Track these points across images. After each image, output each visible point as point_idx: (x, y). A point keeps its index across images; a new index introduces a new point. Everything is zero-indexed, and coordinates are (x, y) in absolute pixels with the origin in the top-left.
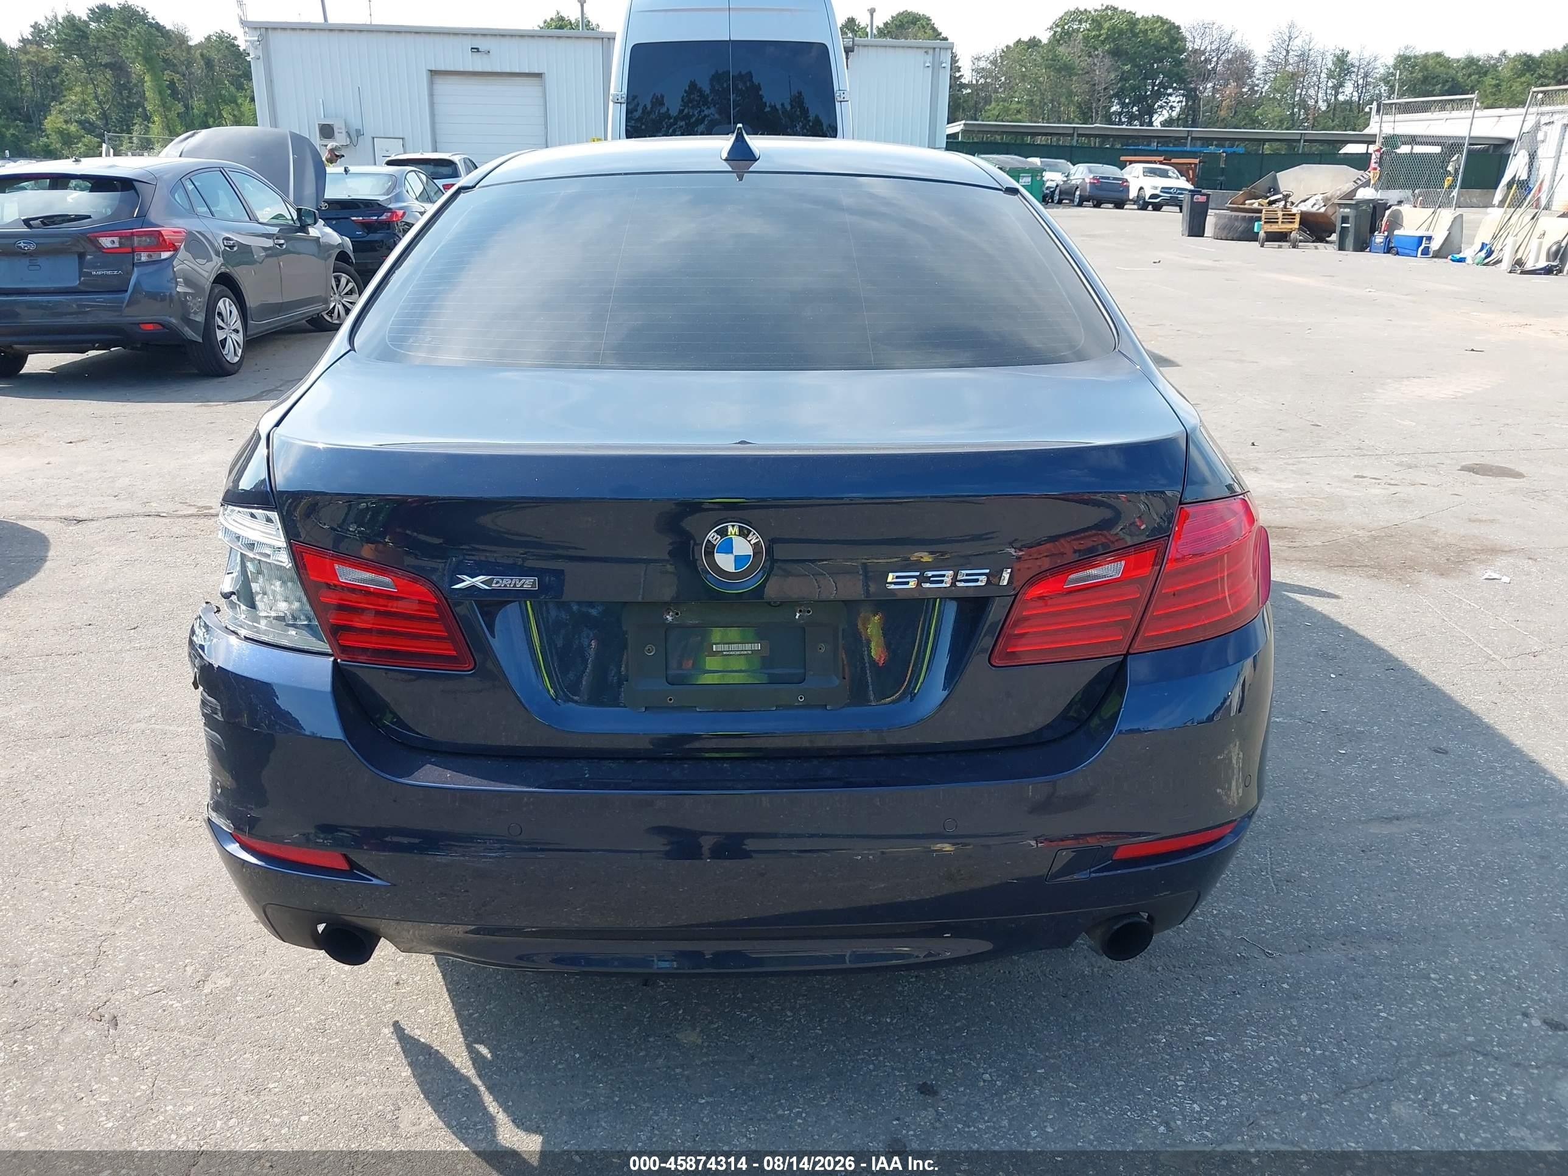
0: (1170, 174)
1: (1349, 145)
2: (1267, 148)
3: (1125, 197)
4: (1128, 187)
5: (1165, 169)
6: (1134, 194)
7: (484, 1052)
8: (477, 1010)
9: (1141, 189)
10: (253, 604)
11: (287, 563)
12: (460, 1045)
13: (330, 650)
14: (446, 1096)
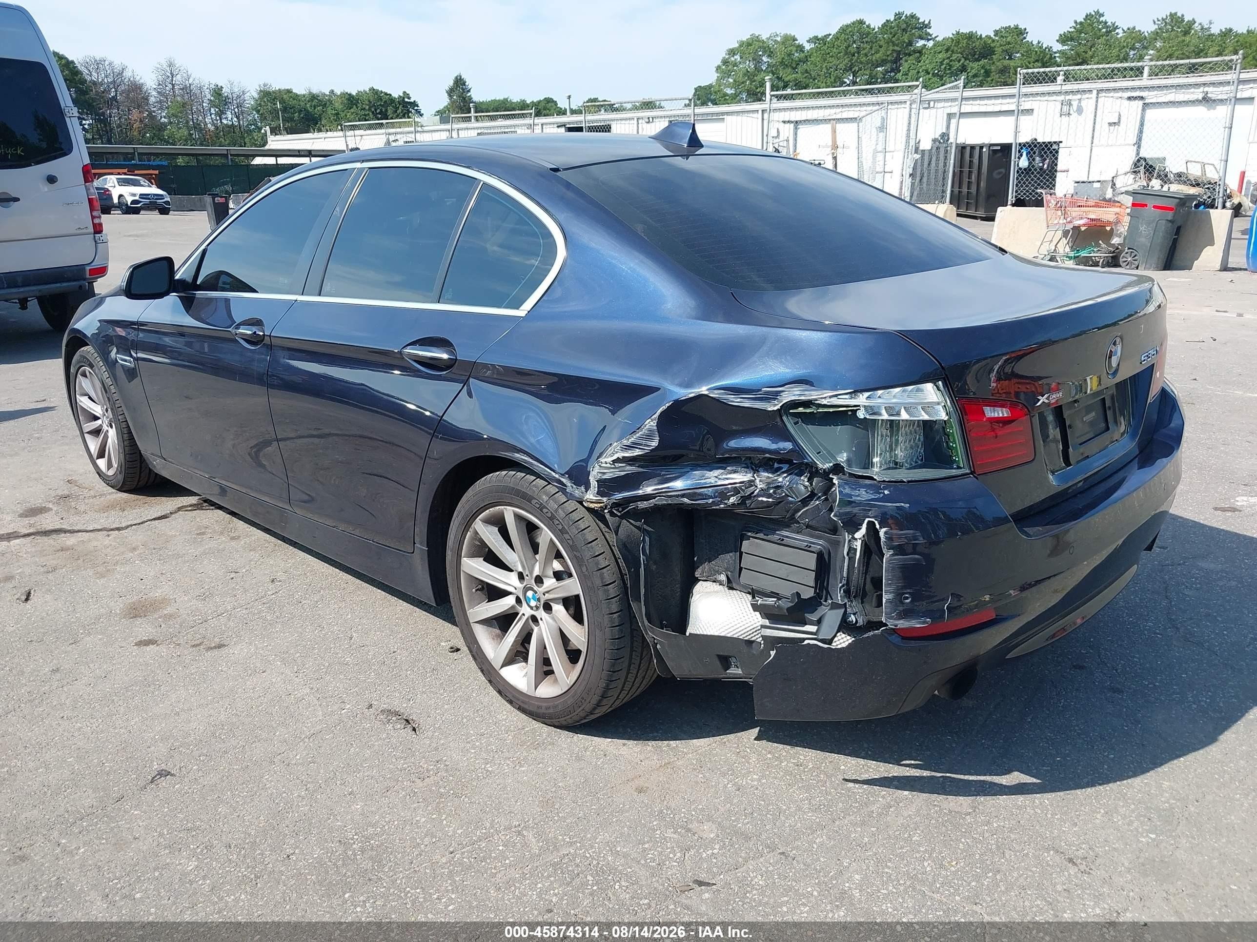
3: (111, 204)
4: (111, 196)
5: (136, 179)
6: (116, 201)
7: (913, 762)
8: (864, 751)
9: (120, 196)
10: (867, 466)
11: (943, 416)
12: (896, 767)
13: (968, 471)
14: (944, 788)
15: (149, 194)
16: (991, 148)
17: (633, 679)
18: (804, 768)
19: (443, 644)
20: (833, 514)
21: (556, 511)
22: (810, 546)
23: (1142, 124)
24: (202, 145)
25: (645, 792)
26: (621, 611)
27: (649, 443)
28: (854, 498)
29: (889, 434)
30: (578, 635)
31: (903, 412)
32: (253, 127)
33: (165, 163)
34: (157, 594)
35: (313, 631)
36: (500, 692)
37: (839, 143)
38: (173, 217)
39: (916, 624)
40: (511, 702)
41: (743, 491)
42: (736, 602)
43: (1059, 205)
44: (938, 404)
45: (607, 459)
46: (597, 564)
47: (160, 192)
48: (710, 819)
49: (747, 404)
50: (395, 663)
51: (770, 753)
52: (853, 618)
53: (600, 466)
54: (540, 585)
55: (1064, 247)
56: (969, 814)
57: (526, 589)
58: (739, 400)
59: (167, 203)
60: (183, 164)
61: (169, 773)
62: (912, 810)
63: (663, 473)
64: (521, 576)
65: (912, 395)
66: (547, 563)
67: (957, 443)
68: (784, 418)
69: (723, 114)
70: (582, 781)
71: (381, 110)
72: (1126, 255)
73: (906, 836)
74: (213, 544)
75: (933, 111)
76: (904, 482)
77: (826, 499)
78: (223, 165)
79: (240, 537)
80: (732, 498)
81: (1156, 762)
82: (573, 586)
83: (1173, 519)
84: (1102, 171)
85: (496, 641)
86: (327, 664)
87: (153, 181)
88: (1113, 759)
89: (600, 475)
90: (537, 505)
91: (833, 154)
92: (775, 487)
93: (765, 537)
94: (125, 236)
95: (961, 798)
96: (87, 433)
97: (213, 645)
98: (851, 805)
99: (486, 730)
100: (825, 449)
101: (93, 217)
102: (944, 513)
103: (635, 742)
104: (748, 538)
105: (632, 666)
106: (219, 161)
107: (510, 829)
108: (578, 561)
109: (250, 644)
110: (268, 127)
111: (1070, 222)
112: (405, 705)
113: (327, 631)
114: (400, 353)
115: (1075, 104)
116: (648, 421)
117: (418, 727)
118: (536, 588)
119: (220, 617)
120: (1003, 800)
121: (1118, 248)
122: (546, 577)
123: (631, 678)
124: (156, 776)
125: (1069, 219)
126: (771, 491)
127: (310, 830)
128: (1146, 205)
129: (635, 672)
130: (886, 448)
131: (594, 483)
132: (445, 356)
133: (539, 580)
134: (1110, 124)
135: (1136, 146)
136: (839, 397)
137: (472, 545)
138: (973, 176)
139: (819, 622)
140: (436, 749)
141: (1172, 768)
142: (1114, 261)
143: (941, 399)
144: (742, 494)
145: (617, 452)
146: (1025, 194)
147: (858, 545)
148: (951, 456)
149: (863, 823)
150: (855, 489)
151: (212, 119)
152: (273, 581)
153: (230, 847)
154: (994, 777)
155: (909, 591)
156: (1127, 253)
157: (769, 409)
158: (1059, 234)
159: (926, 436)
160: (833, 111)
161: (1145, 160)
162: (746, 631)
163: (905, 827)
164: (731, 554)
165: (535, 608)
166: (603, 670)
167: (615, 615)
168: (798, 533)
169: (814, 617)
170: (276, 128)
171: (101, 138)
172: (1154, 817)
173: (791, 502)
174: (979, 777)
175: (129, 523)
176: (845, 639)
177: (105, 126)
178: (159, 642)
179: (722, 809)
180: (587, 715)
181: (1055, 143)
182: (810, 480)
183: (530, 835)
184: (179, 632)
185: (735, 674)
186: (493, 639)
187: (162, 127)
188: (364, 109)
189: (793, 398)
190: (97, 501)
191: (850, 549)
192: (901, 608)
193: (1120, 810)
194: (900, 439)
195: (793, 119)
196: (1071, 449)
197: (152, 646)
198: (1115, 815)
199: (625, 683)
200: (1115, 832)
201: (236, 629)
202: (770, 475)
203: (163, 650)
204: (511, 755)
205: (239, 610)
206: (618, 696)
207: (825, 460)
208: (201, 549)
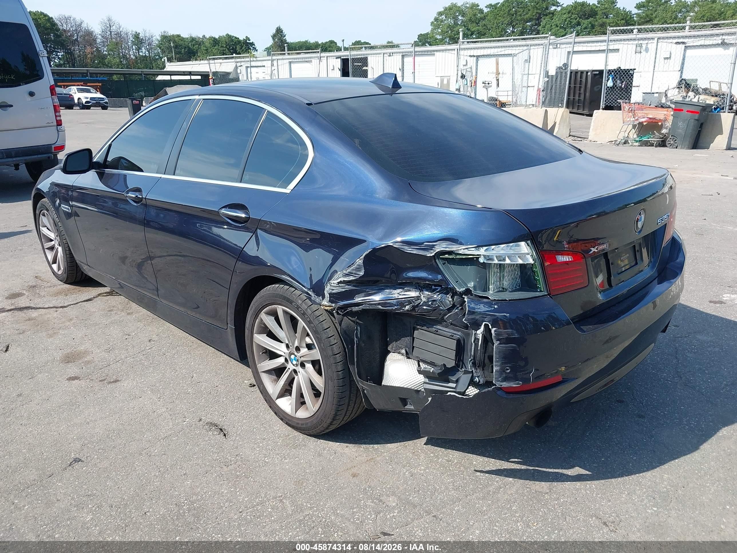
0: (92, 91)
1: (159, 76)
2: (115, 77)
3: (73, 103)
4: (73, 98)
5: (88, 89)
6: (76, 101)
7: (516, 460)
8: (488, 452)
9: (79, 99)
10: (486, 290)
11: (531, 261)
12: (506, 463)
13: (546, 293)
14: (533, 476)
15: (96, 98)
16: (593, 73)
17: (352, 409)
18: (452, 463)
19: (246, 382)
20: (464, 319)
21: (306, 310)
22: (453, 336)
23: (684, 59)
24: (127, 68)
25: (357, 476)
26: (344, 370)
27: (358, 273)
28: (476, 310)
29: (498, 271)
30: (319, 382)
31: (507, 259)
32: (157, 57)
33: (106, 79)
34: (82, 348)
35: (171, 373)
36: (276, 413)
37: (500, 71)
38: (110, 111)
39: (513, 385)
40: (282, 420)
41: (414, 302)
42: (410, 366)
43: (630, 110)
44: (528, 254)
45: (334, 282)
46: (330, 342)
47: (102, 96)
48: (394, 494)
49: (415, 252)
50: (216, 393)
51: (432, 453)
52: (477, 379)
53: (330, 285)
54: (298, 352)
55: (633, 135)
56: (547, 493)
57: (291, 354)
58: (410, 249)
59: (106, 103)
60: (117, 80)
61: (80, 460)
62: (514, 489)
63: (368, 290)
64: (287, 346)
65: (513, 248)
66: (302, 339)
67: (540, 277)
68: (437, 261)
69: (434, 51)
70: (320, 469)
71: (233, 47)
72: (670, 140)
73: (508, 506)
74: (117, 317)
75: (559, 50)
76: (507, 300)
77: (462, 309)
78: (140, 80)
79: (132, 313)
80: (407, 307)
81: (661, 462)
82: (316, 354)
83: (684, 308)
84: (659, 87)
85: (274, 383)
86: (177, 393)
87: (98, 90)
88: (635, 460)
89: (331, 290)
90: (295, 306)
91: (497, 77)
92: (432, 301)
93: (427, 329)
94: (80, 123)
95: (543, 483)
96: (46, 249)
97: (112, 380)
98: (478, 487)
99: (266, 436)
100: (461, 279)
101: (56, 116)
102: (533, 318)
103: (354, 445)
104: (418, 329)
105: (351, 402)
106: (137, 78)
107: (276, 498)
108: (319, 340)
109: (134, 380)
110: (166, 57)
111: (637, 120)
112: (220, 420)
113: (179, 372)
114: (218, 212)
115: (644, 46)
116: (358, 260)
117: (227, 434)
118: (296, 353)
119: (118, 363)
120: (568, 485)
121: (665, 136)
122: (301, 347)
123: (350, 409)
124: (72, 462)
125: (636, 118)
126: (430, 303)
127: (159, 497)
128: (682, 110)
129: (353, 405)
130: (497, 280)
131: (327, 295)
132: (243, 215)
133: (298, 349)
134: (665, 58)
135: (680, 72)
136: (469, 249)
137: (259, 327)
138: (582, 90)
139: (457, 382)
140: (237, 448)
141: (670, 466)
142: (663, 144)
143: (530, 251)
144: (413, 304)
145: (340, 278)
146: (610, 103)
147: (480, 337)
148: (536, 284)
149: (484, 498)
150: (477, 305)
151: (133, 52)
152: (150, 341)
153: (112, 507)
154: (564, 470)
155: (509, 365)
156: (671, 139)
157: (428, 255)
158: (631, 127)
159: (521, 273)
160: (500, 49)
161: (685, 80)
162: (416, 384)
163: (509, 501)
164: (408, 338)
165: (295, 365)
166: (333, 404)
167: (340, 373)
168: (446, 327)
169: (454, 378)
170: (170, 58)
171: (69, 63)
172: (656, 497)
173: (442, 310)
174: (555, 470)
175: (69, 303)
176: (474, 391)
177: (71, 55)
178: (81, 378)
179: (401, 488)
180: (325, 430)
181: (631, 70)
182: (452, 297)
183: (287, 502)
184: (93, 372)
185: (410, 409)
186: (272, 382)
187: (104, 57)
188: (223, 47)
189: (442, 249)
190: (52, 289)
191: (475, 339)
192: (504, 375)
193: (637, 492)
194: (505, 275)
195: (475, 55)
196: (612, 278)
197: (76, 381)
198: (633, 495)
199: (347, 411)
200: (633, 506)
201: (126, 371)
202: (430, 294)
203: (82, 383)
204: (280, 453)
205: (129, 358)
206: (343, 419)
207: (461, 286)
208: (109, 320)
